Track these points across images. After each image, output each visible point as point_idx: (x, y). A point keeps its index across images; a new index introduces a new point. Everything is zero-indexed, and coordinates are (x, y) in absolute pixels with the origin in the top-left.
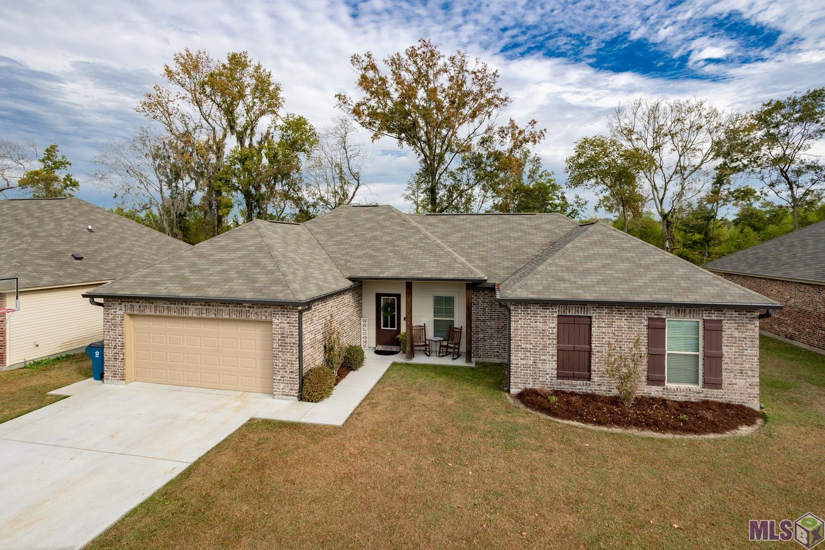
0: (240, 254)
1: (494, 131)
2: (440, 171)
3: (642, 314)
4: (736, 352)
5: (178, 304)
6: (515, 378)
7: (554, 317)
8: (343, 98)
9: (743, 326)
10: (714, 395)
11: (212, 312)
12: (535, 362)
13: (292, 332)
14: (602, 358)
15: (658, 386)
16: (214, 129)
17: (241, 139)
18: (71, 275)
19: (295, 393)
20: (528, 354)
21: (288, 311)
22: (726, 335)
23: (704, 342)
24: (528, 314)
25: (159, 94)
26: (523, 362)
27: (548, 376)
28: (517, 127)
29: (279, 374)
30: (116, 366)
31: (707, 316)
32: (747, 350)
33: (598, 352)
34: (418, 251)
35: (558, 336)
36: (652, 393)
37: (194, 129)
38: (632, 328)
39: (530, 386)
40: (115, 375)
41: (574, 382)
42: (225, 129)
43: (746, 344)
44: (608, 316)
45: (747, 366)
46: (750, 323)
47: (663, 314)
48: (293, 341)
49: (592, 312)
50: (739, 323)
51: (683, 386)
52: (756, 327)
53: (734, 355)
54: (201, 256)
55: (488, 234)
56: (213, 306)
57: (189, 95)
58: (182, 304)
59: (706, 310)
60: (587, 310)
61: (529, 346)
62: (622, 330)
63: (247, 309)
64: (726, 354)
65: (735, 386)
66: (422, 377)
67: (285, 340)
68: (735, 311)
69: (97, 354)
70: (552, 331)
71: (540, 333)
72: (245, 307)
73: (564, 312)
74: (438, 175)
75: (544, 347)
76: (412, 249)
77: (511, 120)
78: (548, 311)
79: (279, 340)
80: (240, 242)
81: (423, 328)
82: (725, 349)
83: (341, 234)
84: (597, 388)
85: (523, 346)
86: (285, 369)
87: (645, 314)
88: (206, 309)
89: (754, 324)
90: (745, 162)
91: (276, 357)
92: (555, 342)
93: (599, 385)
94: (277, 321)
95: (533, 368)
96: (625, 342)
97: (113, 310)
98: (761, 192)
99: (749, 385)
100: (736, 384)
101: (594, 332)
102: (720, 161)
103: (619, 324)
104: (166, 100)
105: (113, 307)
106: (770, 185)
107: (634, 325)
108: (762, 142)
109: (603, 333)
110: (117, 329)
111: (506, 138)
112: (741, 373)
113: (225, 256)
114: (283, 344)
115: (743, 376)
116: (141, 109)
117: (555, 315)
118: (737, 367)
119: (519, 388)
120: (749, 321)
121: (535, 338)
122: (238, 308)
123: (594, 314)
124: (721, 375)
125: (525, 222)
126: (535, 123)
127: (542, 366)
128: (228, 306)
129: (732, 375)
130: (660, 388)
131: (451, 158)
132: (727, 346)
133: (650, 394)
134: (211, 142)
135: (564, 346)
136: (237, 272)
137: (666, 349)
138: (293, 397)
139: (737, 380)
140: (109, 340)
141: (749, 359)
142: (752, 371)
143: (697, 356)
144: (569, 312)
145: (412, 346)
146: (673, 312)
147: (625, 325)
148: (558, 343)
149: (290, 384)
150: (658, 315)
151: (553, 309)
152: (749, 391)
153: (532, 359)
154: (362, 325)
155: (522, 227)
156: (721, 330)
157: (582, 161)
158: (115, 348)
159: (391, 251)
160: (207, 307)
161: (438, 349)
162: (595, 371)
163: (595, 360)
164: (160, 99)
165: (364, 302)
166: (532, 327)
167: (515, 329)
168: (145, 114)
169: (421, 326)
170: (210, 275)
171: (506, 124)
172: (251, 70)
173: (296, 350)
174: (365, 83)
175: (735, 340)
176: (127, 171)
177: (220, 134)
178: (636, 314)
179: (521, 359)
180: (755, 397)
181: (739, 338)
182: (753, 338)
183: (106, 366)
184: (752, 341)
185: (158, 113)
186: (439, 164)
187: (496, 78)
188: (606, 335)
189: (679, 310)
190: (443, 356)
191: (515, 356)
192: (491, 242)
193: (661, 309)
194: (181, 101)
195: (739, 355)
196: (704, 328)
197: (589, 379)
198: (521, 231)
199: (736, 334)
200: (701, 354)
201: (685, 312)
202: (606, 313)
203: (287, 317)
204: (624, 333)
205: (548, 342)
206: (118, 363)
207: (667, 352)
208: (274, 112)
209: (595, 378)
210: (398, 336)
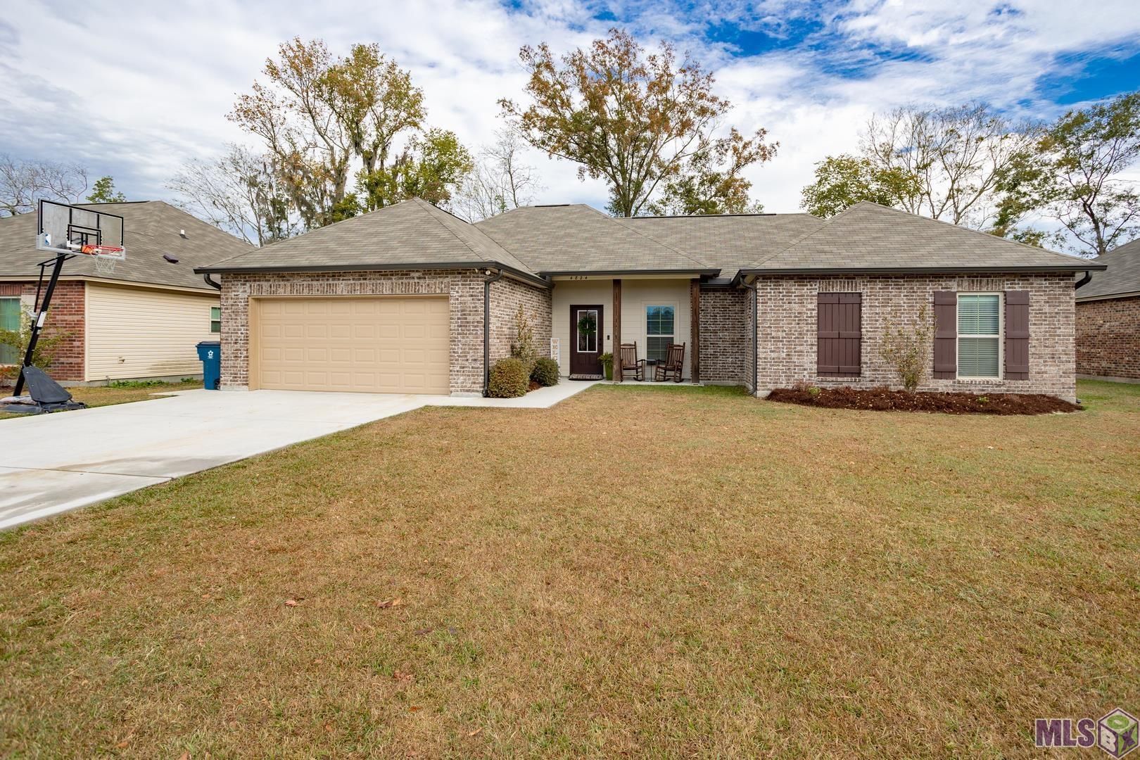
0: (401, 226)
1: (710, 146)
2: (636, 204)
3: (925, 288)
4: (1046, 332)
5: (323, 280)
6: (764, 376)
7: (814, 296)
8: (508, 104)
9: (1056, 298)
10: (1018, 387)
11: (369, 288)
12: (789, 355)
13: (475, 307)
14: (876, 346)
15: (947, 379)
16: (332, 148)
17: (369, 160)
18: (166, 276)
19: (479, 387)
20: (780, 345)
21: (471, 281)
22: (1033, 310)
23: (1006, 321)
24: (780, 293)
25: (260, 96)
26: (773, 355)
27: (806, 372)
28: (741, 138)
29: (458, 364)
30: (237, 367)
31: (1009, 288)
32: (1060, 328)
33: (870, 338)
34: (627, 246)
35: (818, 320)
36: (940, 388)
37: (305, 149)
38: (913, 306)
39: (783, 386)
40: (235, 379)
41: (840, 379)
42: (347, 151)
43: (1059, 321)
44: (883, 292)
45: (1061, 349)
46: (1064, 295)
47: (953, 286)
48: (478, 318)
49: (862, 287)
50: (1050, 295)
51: (978, 379)
52: (1071, 298)
53: (1045, 336)
54: (348, 230)
55: (715, 235)
56: (370, 279)
57: (300, 101)
58: (328, 280)
59: (1007, 280)
60: (856, 286)
61: (780, 334)
62: (900, 310)
63: (416, 281)
64: (1033, 335)
65: (1045, 375)
67: (466, 319)
68: (1045, 280)
69: (211, 354)
70: (811, 313)
71: (795, 317)
72: (413, 278)
73: (826, 289)
74: (633, 209)
75: (801, 334)
76: (619, 244)
77: (733, 130)
78: (805, 288)
79: (459, 319)
80: (399, 217)
81: (634, 347)
82: (1032, 328)
83: (523, 233)
84: (869, 385)
85: (774, 334)
86: (466, 356)
87: (930, 288)
88: (361, 284)
89: (1069, 295)
90: (1036, 196)
91: (454, 341)
92: (815, 327)
93: (871, 381)
94: (455, 294)
95: (787, 362)
96: (905, 324)
97: (234, 293)
98: (1057, 236)
99: (1063, 373)
100: (1046, 373)
101: (865, 313)
102: (1004, 194)
103: (897, 301)
104: (270, 105)
105: (234, 289)
106: (1068, 226)
107: (917, 303)
108: (1060, 164)
109: (877, 314)
110: (239, 318)
111: (725, 155)
112: (1053, 358)
113: (381, 229)
114: (464, 324)
115: (1055, 362)
116: (235, 115)
117: (815, 293)
118: (1048, 351)
119: (768, 390)
120: (1063, 291)
121: (788, 324)
122: (404, 281)
123: (864, 289)
124: (1028, 363)
125: (763, 222)
126: (765, 132)
127: (798, 359)
128: (391, 279)
129: (1041, 361)
130: (951, 382)
131: (652, 186)
132: (1035, 324)
133: (937, 389)
134: (329, 166)
135: (827, 333)
136: (399, 242)
137: (957, 330)
138: (476, 394)
139: (1047, 368)
140: (228, 333)
141: (1063, 340)
142: (1066, 354)
143: (997, 340)
144: (833, 288)
145: (621, 366)
146: (966, 284)
147: (904, 303)
148: (818, 330)
149: (473, 375)
150: (947, 288)
151: (811, 285)
152: (1063, 380)
153: (785, 350)
154: (552, 347)
155: (760, 228)
156: (1027, 304)
157: (825, 188)
158: (236, 343)
159: (593, 247)
160: (362, 282)
161: (653, 374)
162: (866, 363)
163: (865, 348)
164: (261, 103)
165: (554, 316)
166: (785, 310)
167: (762, 313)
168: (240, 123)
169: (630, 345)
170: (365, 246)
171: (727, 136)
172: (382, 69)
173: (480, 332)
174: (538, 85)
175: (1046, 317)
176: (214, 203)
177: (339, 154)
178: (919, 288)
179: (772, 352)
180: (1070, 388)
181: (1050, 313)
182: (1068, 313)
183: (223, 367)
184: (1066, 317)
185: (258, 123)
186: (635, 196)
187: (710, 83)
188: (879, 317)
189: (973, 281)
191: (763, 348)
192: (720, 242)
193: (950, 281)
194: (288, 110)
195: (1050, 335)
196: (1005, 303)
197: (859, 374)
198: (758, 231)
199: (1047, 309)
200: (1001, 336)
201: (981, 283)
202: (880, 288)
203: (470, 288)
204: (903, 313)
205: (806, 329)
206: (240, 362)
207: (959, 336)
208: (415, 125)
209: (867, 373)
210: (601, 358)
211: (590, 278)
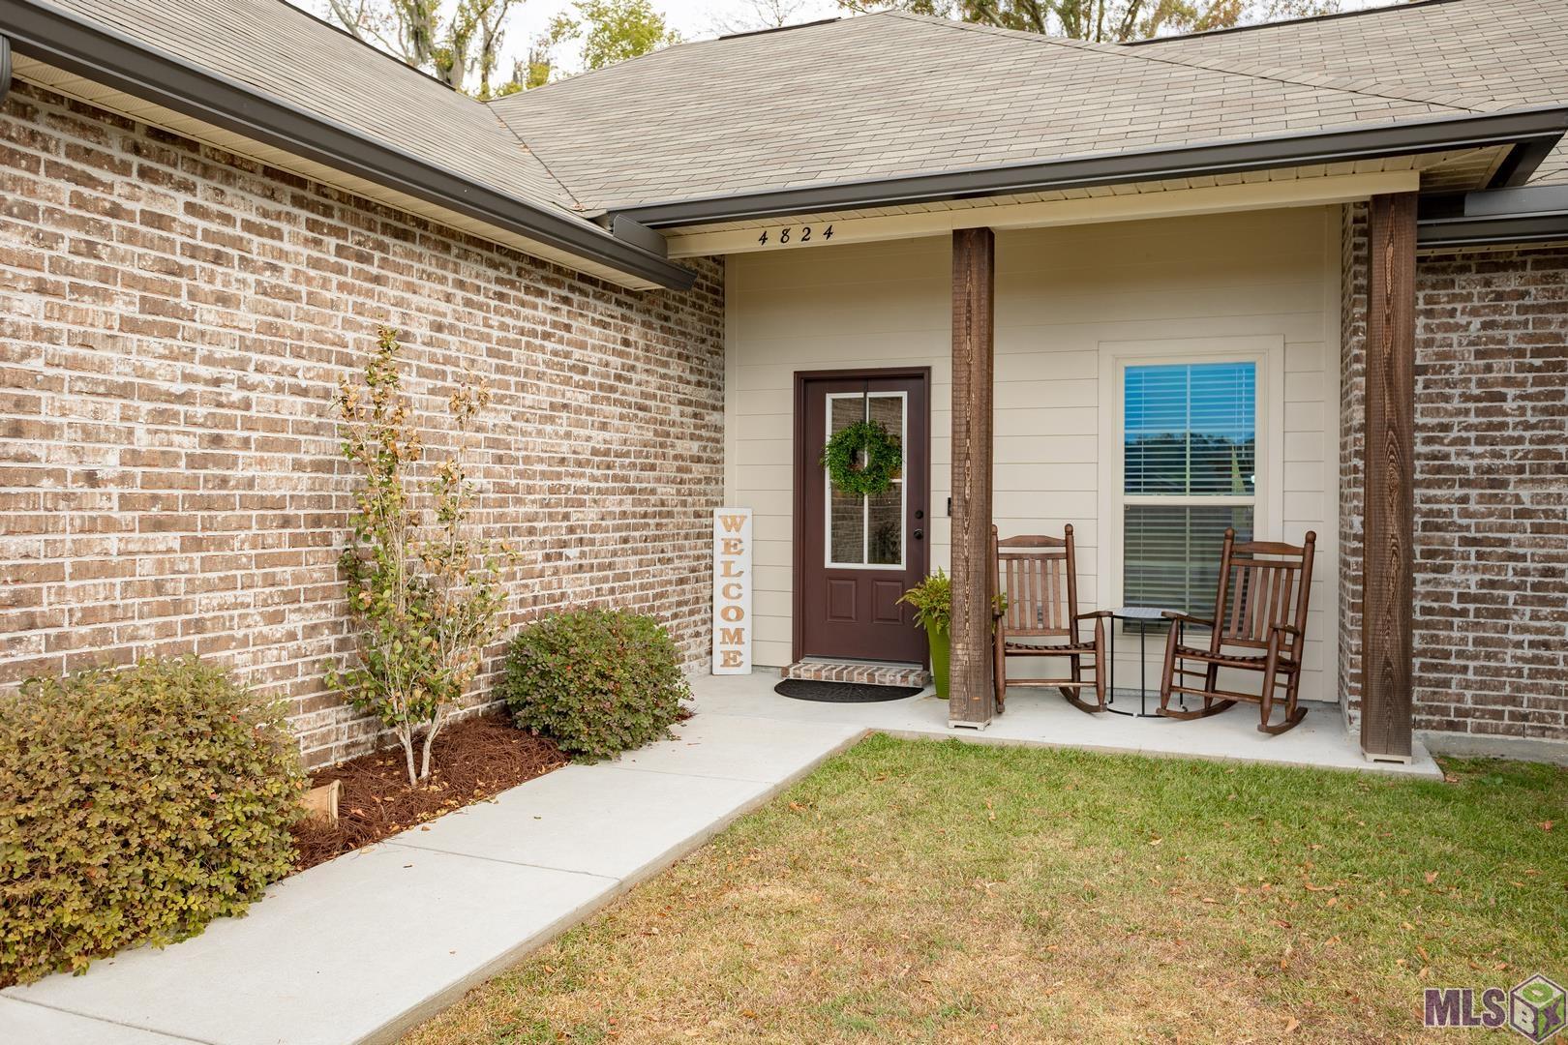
66: (1054, 824)
81: (1060, 551)
145: (993, 651)
154: (719, 546)
161: (1154, 683)
169: (1047, 542)
190: (1186, 716)
210: (914, 596)
211: (854, 229)
